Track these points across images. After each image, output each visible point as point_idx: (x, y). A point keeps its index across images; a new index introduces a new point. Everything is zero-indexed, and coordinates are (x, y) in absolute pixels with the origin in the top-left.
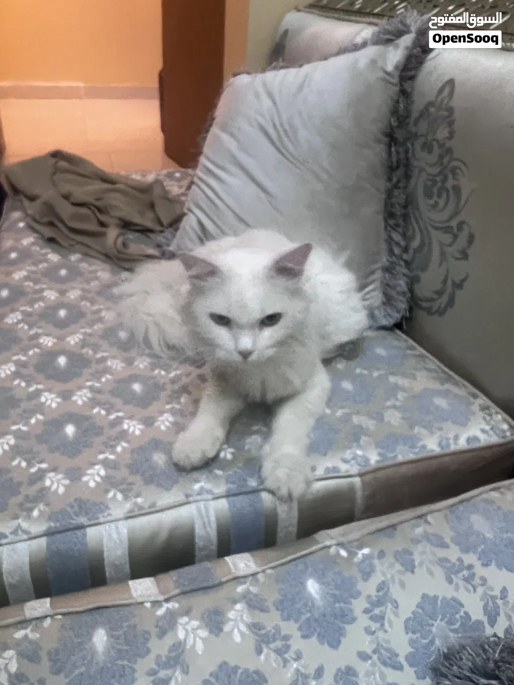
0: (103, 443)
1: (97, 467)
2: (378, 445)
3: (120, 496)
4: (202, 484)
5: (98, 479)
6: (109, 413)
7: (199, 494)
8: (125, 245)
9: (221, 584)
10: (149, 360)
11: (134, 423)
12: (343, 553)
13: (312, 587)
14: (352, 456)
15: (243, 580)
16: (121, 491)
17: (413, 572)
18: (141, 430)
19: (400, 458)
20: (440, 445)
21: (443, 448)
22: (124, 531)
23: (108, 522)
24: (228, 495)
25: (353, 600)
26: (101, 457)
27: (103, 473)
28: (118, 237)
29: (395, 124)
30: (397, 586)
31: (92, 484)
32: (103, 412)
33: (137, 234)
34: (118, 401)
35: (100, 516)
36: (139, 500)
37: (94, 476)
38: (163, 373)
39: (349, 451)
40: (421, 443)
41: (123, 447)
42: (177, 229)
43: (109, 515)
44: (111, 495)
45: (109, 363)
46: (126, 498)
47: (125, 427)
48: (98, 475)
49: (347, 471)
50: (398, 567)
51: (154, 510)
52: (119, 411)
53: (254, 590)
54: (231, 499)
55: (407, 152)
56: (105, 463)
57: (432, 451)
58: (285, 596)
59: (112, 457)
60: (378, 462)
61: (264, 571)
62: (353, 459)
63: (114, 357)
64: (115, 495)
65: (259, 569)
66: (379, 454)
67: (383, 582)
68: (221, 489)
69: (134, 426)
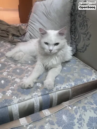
0: (11, 84)
1: (10, 91)
2: (74, 81)
3: (16, 98)
4: (35, 93)
5: (10, 94)
6: (12, 77)
7: (35, 96)
8: (13, 39)
9: (42, 118)
10: (20, 64)
11: (18, 79)
12: (70, 108)
13: (64, 117)
14: (68, 84)
15: (47, 117)
16: (16, 96)
17: (87, 112)
18: (20, 81)
19: (79, 84)
20: (87, 80)
21: (88, 81)
22: (17, 106)
23: (13, 104)
24: (42, 95)
25: (74, 120)
26: (10, 88)
27: (11, 92)
28: (12, 37)
29: (72, 11)
30: (84, 115)
31: (8, 95)
32: (10, 77)
33: (16, 37)
34: (14, 74)
35: (11, 103)
36: (21, 98)
37: (9, 93)
38: (24, 67)
39: (67, 83)
40: (83, 80)
41: (15, 85)
42: (25, 36)
43: (13, 103)
44: (13, 97)
45: (11, 65)
46: (17, 98)
47: (16, 80)
48: (10, 93)
49: (68, 88)
50: (83, 110)
51: (24, 100)
52: (14, 76)
53: (51, 119)
54: (42, 96)
55: (75, 18)
56: (12, 90)
57: (85, 82)
58: (58, 120)
59: (13, 88)
60: (74, 85)
61: (52, 114)
62: (69, 85)
63: (12, 64)
64: (14, 97)
65: (51, 114)
66: (74, 83)
67: (80, 115)
68: (40, 94)
69: (18, 80)
